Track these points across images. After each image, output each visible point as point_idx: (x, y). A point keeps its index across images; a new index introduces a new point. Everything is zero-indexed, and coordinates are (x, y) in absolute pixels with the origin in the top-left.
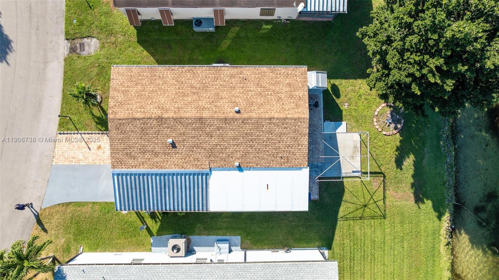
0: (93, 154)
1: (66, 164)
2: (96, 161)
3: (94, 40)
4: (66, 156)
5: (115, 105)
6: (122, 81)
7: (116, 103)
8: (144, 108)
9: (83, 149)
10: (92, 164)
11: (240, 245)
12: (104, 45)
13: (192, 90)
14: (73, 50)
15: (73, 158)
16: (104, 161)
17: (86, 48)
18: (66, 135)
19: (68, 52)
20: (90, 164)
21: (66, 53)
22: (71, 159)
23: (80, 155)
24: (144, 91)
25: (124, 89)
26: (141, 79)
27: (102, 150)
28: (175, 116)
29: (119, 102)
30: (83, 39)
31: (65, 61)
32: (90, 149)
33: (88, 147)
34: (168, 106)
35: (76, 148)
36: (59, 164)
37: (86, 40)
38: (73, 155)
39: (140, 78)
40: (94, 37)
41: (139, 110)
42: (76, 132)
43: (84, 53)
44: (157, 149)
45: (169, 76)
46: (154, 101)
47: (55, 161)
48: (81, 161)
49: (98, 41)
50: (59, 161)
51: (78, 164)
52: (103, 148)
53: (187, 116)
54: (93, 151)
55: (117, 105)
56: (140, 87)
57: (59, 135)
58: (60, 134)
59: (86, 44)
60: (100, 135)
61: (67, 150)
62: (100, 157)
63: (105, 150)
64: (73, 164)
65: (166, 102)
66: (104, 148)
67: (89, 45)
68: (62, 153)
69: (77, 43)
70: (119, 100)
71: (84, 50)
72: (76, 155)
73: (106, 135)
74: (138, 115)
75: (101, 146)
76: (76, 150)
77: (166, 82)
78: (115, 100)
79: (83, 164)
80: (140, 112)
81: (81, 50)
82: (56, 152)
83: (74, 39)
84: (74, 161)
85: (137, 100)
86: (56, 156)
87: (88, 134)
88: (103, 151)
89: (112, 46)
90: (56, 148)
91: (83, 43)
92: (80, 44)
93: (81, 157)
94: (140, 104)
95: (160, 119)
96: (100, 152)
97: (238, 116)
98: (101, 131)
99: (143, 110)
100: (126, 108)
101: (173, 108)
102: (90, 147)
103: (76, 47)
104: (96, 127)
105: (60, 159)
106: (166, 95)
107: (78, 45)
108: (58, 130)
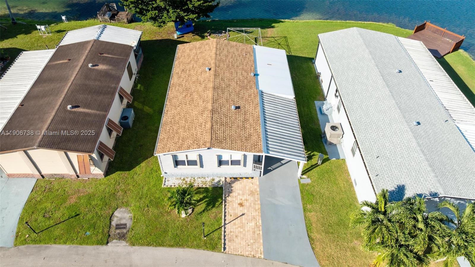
0: (248, 211)
1: (261, 241)
2: (257, 208)
3: (116, 214)
4: (252, 241)
5: (197, 144)
6: (172, 144)
7: (195, 144)
8: (202, 124)
9: (244, 222)
10: (260, 212)
11: (322, 101)
12: (124, 202)
13: (188, 96)
14: (122, 237)
15: (254, 232)
16: (256, 200)
17: (123, 222)
18: (227, 242)
19: (123, 242)
20: (260, 214)
21: (124, 243)
22: (256, 236)
23: (251, 224)
24: (185, 127)
25: (180, 141)
26: (173, 131)
27: (243, 201)
28: (210, 102)
29: (194, 142)
30: (111, 226)
31: (134, 245)
32: (243, 214)
33: (241, 216)
34: (201, 108)
35: (242, 230)
36: (262, 249)
37: (114, 223)
38: (251, 233)
39: (171, 131)
40: (113, 214)
41: (203, 126)
42: (223, 228)
43: (129, 224)
44: (241, 119)
45: (173, 112)
46: (195, 118)
47: (260, 255)
48: (258, 223)
49: (118, 209)
50: (259, 250)
51: (261, 228)
52: (241, 201)
53: (211, 95)
54: (245, 211)
55: (197, 142)
56: (180, 130)
57: (227, 250)
58: (225, 249)
59: (119, 223)
60: (227, 204)
61: (244, 240)
62: (252, 204)
63: (243, 199)
64: (261, 232)
65: (197, 110)
66: (242, 199)
67: (121, 219)
68: (249, 247)
69: (115, 232)
70: (192, 142)
71: (125, 225)
72: (251, 230)
73: (227, 198)
74: (209, 125)
75: (239, 203)
76: (244, 230)
77: (178, 114)
78: (191, 145)
79: (260, 221)
80: (205, 125)
81: (124, 228)
82: (247, 253)
83: (109, 235)
84: (258, 232)
85: (193, 130)
86: (252, 253)
87: (225, 216)
88: (246, 201)
89: (128, 194)
90: (242, 253)
91: (117, 225)
92: (117, 228)
93: (252, 224)
94: (197, 127)
95: (213, 111)
96: (247, 204)
97: (212, 69)
98: (222, 202)
99: (203, 124)
100: (200, 136)
101: (203, 105)
102: (241, 214)
103: (119, 234)
104: (217, 207)
105: (257, 249)
106: (190, 111)
107: (118, 231)
108: (220, 251)
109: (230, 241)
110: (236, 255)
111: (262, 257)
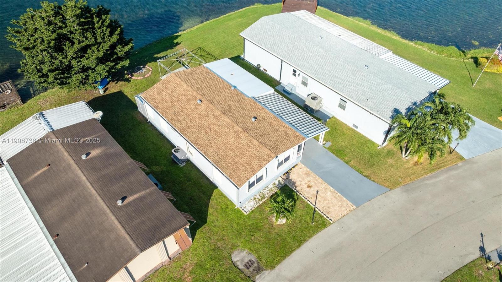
0: (318, 187)
1: (345, 199)
2: (321, 182)
3: (234, 259)
4: (340, 203)
5: (264, 160)
6: (243, 173)
7: (262, 161)
8: (248, 144)
9: (323, 196)
10: (325, 183)
11: (280, 85)
12: (231, 247)
13: (209, 131)
14: (259, 270)
15: (335, 197)
16: (314, 177)
17: (246, 260)
18: (327, 215)
19: (264, 272)
20: (326, 184)
21: (266, 273)
22: (339, 198)
26: (230, 163)
28: (235, 125)
29: (259, 160)
30: (242, 270)
31: (274, 267)
32: (318, 192)
33: (317, 194)
34: (233, 134)
35: (327, 202)
36: (350, 203)
37: (241, 267)
38: (334, 199)
39: (229, 165)
40: (232, 261)
42: (316, 209)
43: (253, 258)
45: (211, 151)
47: (353, 208)
48: (331, 190)
49: (232, 255)
50: (349, 205)
51: (336, 191)
52: (307, 185)
54: (317, 189)
55: (262, 159)
57: (333, 220)
58: (331, 220)
59: (244, 264)
60: (301, 193)
61: (335, 206)
62: (315, 181)
63: (306, 182)
64: (339, 194)
67: (242, 260)
68: (342, 207)
69: (250, 271)
71: (251, 260)
72: (332, 197)
73: (296, 189)
74: (256, 143)
75: (307, 186)
76: (329, 200)
78: (260, 164)
79: (332, 188)
81: (253, 263)
82: (345, 212)
83: (249, 277)
84: (337, 195)
86: (348, 210)
87: (309, 201)
88: (309, 183)
89: (227, 239)
90: (343, 215)
91: (245, 266)
92: (248, 268)
93: (329, 193)
95: (245, 131)
96: (312, 184)
98: (297, 194)
102: (316, 192)
103: (254, 270)
104: (297, 199)
105: (347, 206)
107: (251, 269)
108: (330, 224)
109: (328, 213)
110: (340, 218)
111: (355, 207)
